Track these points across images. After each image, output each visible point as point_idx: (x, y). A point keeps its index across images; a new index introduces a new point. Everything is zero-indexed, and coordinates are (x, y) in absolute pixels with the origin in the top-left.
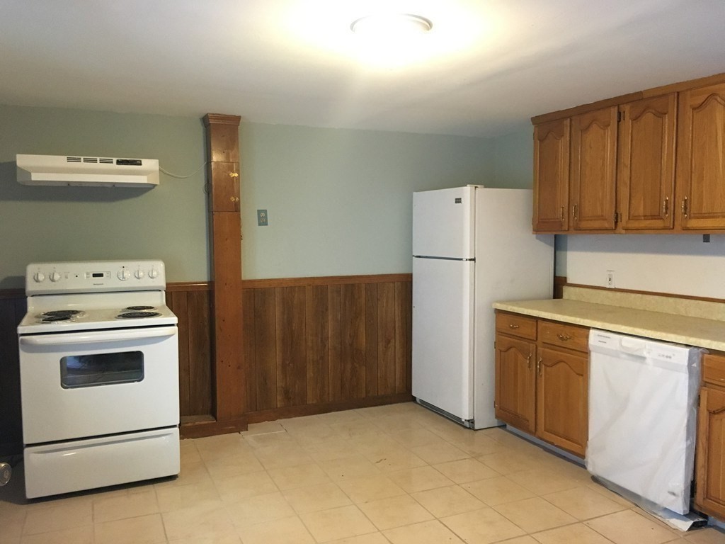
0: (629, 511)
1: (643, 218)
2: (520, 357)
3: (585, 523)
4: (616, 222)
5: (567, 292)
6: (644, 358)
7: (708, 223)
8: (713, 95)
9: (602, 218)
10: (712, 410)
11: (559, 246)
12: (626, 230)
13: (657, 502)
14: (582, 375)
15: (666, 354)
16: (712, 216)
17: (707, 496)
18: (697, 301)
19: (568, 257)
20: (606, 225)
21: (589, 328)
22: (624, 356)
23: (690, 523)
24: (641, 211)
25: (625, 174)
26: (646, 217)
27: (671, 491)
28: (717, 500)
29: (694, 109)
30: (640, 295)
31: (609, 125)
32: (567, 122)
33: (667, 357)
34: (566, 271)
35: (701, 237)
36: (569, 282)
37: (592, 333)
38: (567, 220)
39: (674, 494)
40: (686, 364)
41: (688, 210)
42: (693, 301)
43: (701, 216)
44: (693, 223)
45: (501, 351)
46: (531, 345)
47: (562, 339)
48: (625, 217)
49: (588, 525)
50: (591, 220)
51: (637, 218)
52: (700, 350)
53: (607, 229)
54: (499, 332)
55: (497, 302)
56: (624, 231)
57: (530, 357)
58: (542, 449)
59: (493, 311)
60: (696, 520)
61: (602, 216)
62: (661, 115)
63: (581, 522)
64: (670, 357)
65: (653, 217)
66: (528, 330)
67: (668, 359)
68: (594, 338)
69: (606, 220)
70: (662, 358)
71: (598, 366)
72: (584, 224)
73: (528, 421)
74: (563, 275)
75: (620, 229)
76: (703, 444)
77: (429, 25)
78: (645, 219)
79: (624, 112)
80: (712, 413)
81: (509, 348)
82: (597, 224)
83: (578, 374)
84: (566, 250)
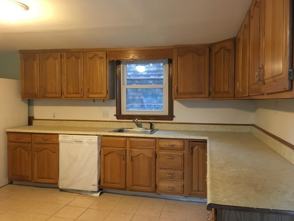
0: (79, 197)
1: (72, 93)
2: (23, 151)
3: (68, 205)
4: (61, 95)
5: (34, 122)
6: (82, 142)
7: (96, 96)
8: (96, 55)
9: (56, 93)
10: (105, 154)
11: (30, 103)
12: (65, 97)
13: (88, 190)
14: (55, 153)
15: (90, 139)
16: (97, 93)
17: (104, 182)
18: (88, 122)
19: (34, 108)
20: (58, 96)
21: (58, 134)
22: (74, 142)
23: (99, 193)
24: (72, 91)
25: (64, 77)
26: (74, 93)
27: (93, 184)
28: (108, 183)
29: (89, 58)
30: (67, 121)
31: (57, 59)
32: (38, 55)
33: (90, 140)
34: (33, 114)
35: (93, 100)
36: (35, 118)
37: (60, 135)
38: (39, 93)
39: (94, 185)
40: (97, 141)
41: (89, 91)
42: (87, 122)
43: (93, 93)
44: (91, 96)
45: (11, 150)
46: (29, 145)
47: (45, 140)
48: (65, 93)
49: (69, 205)
50: (50, 94)
51: (70, 93)
52: (101, 136)
53: (58, 97)
54: (9, 141)
55: (8, 129)
56: (65, 98)
57: (29, 150)
58: (34, 187)
59: (5, 133)
60: (101, 192)
61: (56, 92)
62: (78, 58)
63: (66, 205)
64: (91, 140)
65: (76, 93)
66: (27, 139)
67: (91, 141)
68: (61, 137)
69: (57, 94)
70: (89, 141)
71: (62, 148)
72: (48, 95)
73: (28, 177)
74: (32, 116)
75: (63, 97)
76: (102, 166)
77: (27, 8)
78: (73, 94)
79: (63, 55)
80: (105, 155)
81: (16, 148)
82: (54, 95)
83: (53, 152)
84: (33, 105)
